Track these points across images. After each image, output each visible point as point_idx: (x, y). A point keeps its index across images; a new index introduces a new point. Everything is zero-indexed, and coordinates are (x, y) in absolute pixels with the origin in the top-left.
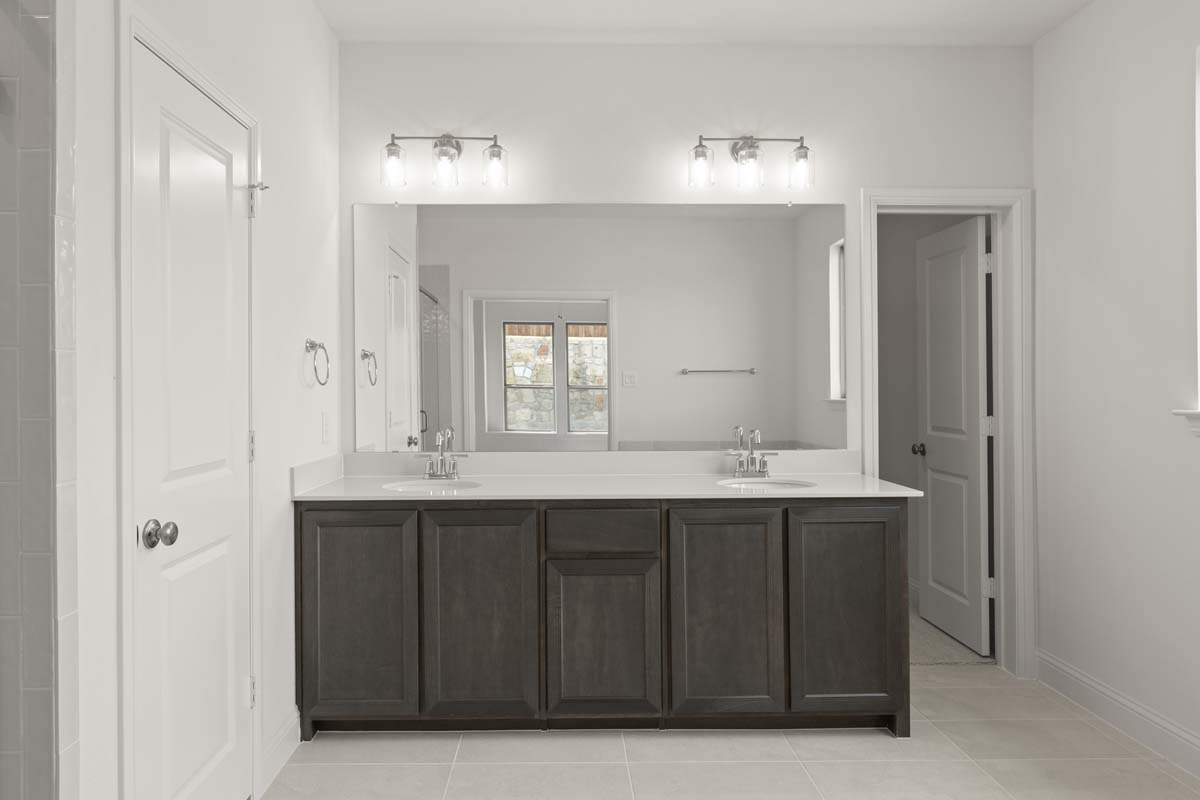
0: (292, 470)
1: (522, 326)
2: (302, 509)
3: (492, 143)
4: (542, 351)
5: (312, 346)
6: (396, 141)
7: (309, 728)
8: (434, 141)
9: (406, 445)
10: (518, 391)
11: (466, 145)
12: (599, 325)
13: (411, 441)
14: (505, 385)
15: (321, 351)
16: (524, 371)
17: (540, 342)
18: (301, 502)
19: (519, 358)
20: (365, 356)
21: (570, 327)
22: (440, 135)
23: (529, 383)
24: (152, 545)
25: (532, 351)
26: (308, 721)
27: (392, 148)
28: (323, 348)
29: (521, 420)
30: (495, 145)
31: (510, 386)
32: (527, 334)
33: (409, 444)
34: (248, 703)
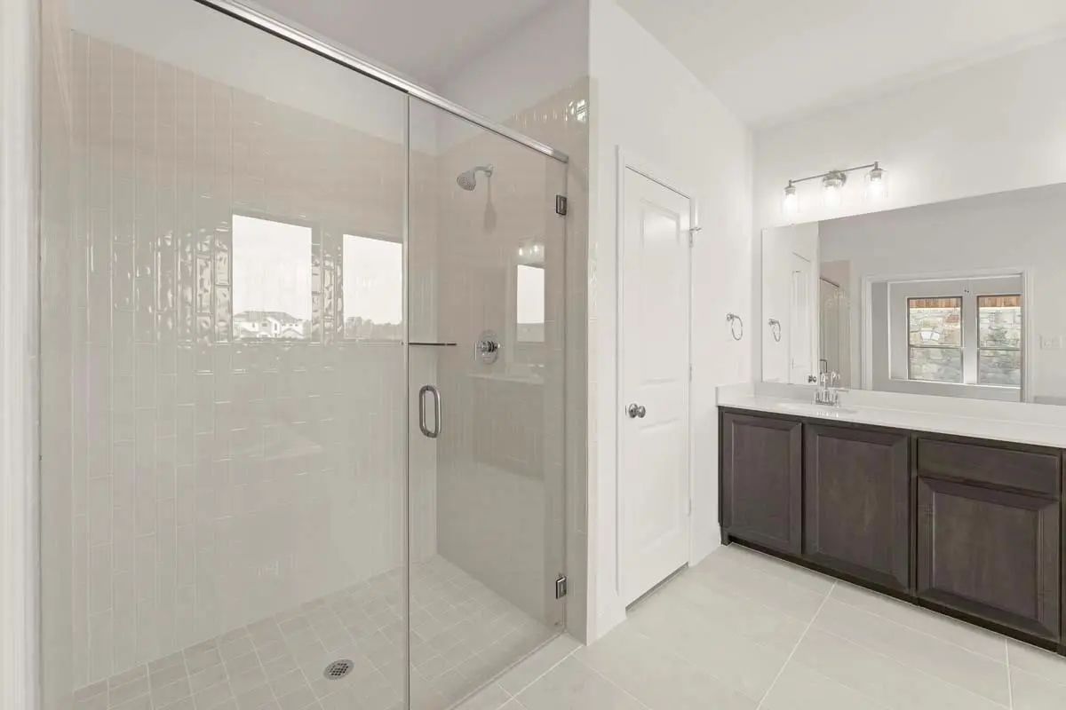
0: (717, 389)
1: (929, 301)
2: (724, 412)
3: (873, 168)
4: (951, 320)
5: (732, 317)
6: (793, 184)
7: (726, 538)
8: (822, 178)
9: (807, 381)
10: (925, 350)
11: (850, 175)
12: (1012, 295)
13: (811, 379)
14: (909, 345)
15: (736, 320)
16: (932, 335)
17: (950, 312)
18: (723, 407)
19: (926, 325)
20: (772, 322)
21: (980, 299)
22: (827, 172)
23: (937, 344)
24: (634, 416)
25: (940, 319)
26: (726, 533)
27: (790, 188)
28: (738, 317)
29: (927, 371)
30: (876, 169)
31: (913, 346)
32: (936, 306)
33: (810, 381)
34: (687, 512)
